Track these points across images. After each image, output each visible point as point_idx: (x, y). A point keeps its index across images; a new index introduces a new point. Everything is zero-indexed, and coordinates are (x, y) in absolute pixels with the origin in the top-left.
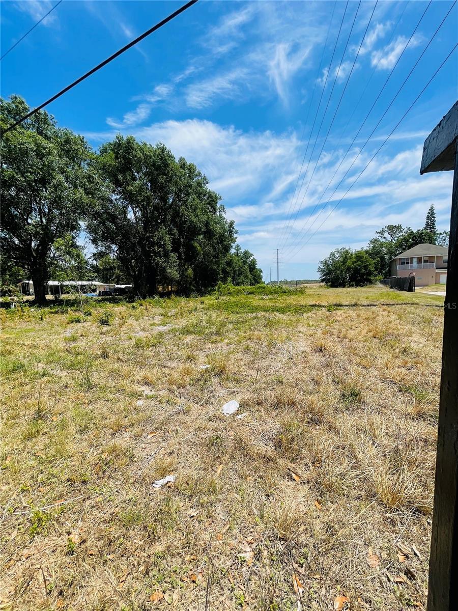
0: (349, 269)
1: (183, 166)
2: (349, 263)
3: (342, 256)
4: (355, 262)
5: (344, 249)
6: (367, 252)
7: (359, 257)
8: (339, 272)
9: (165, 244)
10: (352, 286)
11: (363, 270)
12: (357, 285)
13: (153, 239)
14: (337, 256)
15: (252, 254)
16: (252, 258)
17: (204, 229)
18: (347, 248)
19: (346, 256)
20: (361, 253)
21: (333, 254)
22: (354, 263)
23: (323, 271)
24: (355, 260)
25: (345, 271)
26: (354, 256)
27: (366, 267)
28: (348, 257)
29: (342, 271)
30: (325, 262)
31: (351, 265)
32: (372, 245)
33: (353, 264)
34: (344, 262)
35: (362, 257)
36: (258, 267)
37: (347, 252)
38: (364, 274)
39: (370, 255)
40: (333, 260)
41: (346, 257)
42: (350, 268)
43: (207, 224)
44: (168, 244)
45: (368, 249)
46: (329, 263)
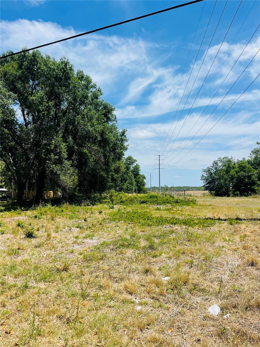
0: (232, 178)
1: (81, 78)
2: (232, 172)
3: (225, 165)
4: (239, 172)
5: (226, 158)
6: (249, 162)
7: (242, 167)
8: (222, 181)
9: (60, 151)
10: (237, 195)
11: (247, 180)
12: (241, 195)
13: (50, 147)
14: (220, 164)
15: (136, 161)
16: (135, 164)
17: (99, 138)
18: (230, 157)
19: (229, 165)
20: (243, 163)
21: (215, 163)
22: (237, 172)
23: (206, 180)
24: (237, 169)
25: (229, 180)
26: (237, 166)
27: (249, 177)
28: (231, 166)
29: (226, 180)
30: (209, 170)
31: (234, 175)
32: (254, 156)
33: (237, 174)
34: (227, 172)
35: (244, 167)
36: (141, 173)
37: (230, 161)
38: (247, 184)
39: (252, 165)
40: (216, 168)
41: (229, 167)
42: (234, 178)
43: (102, 134)
44: (64, 152)
45: (250, 158)
46: (212, 172)
